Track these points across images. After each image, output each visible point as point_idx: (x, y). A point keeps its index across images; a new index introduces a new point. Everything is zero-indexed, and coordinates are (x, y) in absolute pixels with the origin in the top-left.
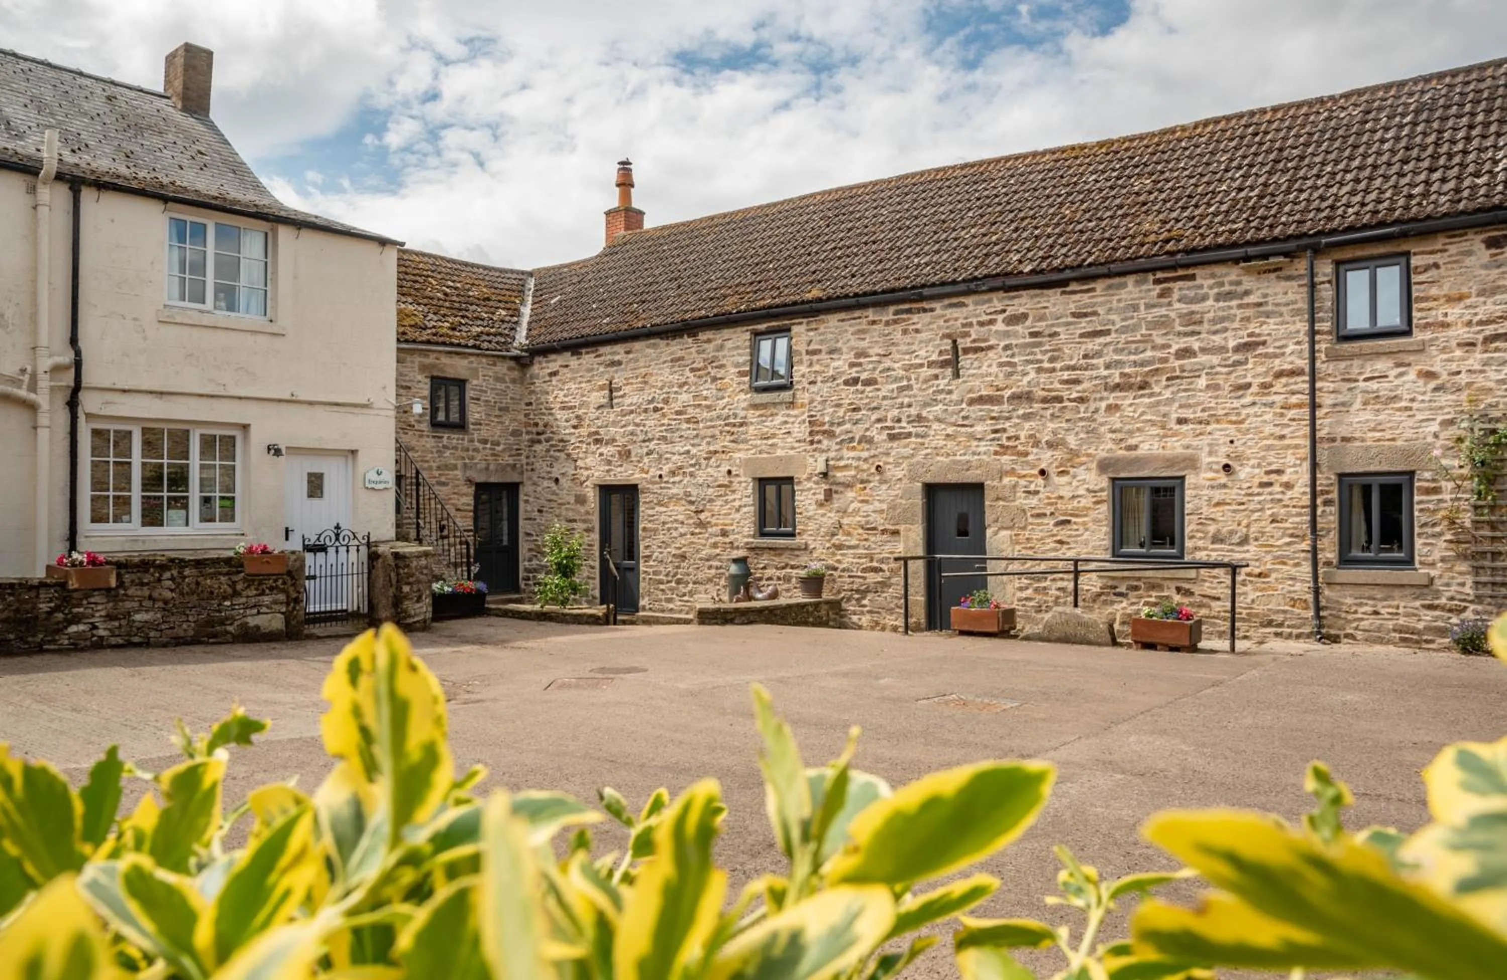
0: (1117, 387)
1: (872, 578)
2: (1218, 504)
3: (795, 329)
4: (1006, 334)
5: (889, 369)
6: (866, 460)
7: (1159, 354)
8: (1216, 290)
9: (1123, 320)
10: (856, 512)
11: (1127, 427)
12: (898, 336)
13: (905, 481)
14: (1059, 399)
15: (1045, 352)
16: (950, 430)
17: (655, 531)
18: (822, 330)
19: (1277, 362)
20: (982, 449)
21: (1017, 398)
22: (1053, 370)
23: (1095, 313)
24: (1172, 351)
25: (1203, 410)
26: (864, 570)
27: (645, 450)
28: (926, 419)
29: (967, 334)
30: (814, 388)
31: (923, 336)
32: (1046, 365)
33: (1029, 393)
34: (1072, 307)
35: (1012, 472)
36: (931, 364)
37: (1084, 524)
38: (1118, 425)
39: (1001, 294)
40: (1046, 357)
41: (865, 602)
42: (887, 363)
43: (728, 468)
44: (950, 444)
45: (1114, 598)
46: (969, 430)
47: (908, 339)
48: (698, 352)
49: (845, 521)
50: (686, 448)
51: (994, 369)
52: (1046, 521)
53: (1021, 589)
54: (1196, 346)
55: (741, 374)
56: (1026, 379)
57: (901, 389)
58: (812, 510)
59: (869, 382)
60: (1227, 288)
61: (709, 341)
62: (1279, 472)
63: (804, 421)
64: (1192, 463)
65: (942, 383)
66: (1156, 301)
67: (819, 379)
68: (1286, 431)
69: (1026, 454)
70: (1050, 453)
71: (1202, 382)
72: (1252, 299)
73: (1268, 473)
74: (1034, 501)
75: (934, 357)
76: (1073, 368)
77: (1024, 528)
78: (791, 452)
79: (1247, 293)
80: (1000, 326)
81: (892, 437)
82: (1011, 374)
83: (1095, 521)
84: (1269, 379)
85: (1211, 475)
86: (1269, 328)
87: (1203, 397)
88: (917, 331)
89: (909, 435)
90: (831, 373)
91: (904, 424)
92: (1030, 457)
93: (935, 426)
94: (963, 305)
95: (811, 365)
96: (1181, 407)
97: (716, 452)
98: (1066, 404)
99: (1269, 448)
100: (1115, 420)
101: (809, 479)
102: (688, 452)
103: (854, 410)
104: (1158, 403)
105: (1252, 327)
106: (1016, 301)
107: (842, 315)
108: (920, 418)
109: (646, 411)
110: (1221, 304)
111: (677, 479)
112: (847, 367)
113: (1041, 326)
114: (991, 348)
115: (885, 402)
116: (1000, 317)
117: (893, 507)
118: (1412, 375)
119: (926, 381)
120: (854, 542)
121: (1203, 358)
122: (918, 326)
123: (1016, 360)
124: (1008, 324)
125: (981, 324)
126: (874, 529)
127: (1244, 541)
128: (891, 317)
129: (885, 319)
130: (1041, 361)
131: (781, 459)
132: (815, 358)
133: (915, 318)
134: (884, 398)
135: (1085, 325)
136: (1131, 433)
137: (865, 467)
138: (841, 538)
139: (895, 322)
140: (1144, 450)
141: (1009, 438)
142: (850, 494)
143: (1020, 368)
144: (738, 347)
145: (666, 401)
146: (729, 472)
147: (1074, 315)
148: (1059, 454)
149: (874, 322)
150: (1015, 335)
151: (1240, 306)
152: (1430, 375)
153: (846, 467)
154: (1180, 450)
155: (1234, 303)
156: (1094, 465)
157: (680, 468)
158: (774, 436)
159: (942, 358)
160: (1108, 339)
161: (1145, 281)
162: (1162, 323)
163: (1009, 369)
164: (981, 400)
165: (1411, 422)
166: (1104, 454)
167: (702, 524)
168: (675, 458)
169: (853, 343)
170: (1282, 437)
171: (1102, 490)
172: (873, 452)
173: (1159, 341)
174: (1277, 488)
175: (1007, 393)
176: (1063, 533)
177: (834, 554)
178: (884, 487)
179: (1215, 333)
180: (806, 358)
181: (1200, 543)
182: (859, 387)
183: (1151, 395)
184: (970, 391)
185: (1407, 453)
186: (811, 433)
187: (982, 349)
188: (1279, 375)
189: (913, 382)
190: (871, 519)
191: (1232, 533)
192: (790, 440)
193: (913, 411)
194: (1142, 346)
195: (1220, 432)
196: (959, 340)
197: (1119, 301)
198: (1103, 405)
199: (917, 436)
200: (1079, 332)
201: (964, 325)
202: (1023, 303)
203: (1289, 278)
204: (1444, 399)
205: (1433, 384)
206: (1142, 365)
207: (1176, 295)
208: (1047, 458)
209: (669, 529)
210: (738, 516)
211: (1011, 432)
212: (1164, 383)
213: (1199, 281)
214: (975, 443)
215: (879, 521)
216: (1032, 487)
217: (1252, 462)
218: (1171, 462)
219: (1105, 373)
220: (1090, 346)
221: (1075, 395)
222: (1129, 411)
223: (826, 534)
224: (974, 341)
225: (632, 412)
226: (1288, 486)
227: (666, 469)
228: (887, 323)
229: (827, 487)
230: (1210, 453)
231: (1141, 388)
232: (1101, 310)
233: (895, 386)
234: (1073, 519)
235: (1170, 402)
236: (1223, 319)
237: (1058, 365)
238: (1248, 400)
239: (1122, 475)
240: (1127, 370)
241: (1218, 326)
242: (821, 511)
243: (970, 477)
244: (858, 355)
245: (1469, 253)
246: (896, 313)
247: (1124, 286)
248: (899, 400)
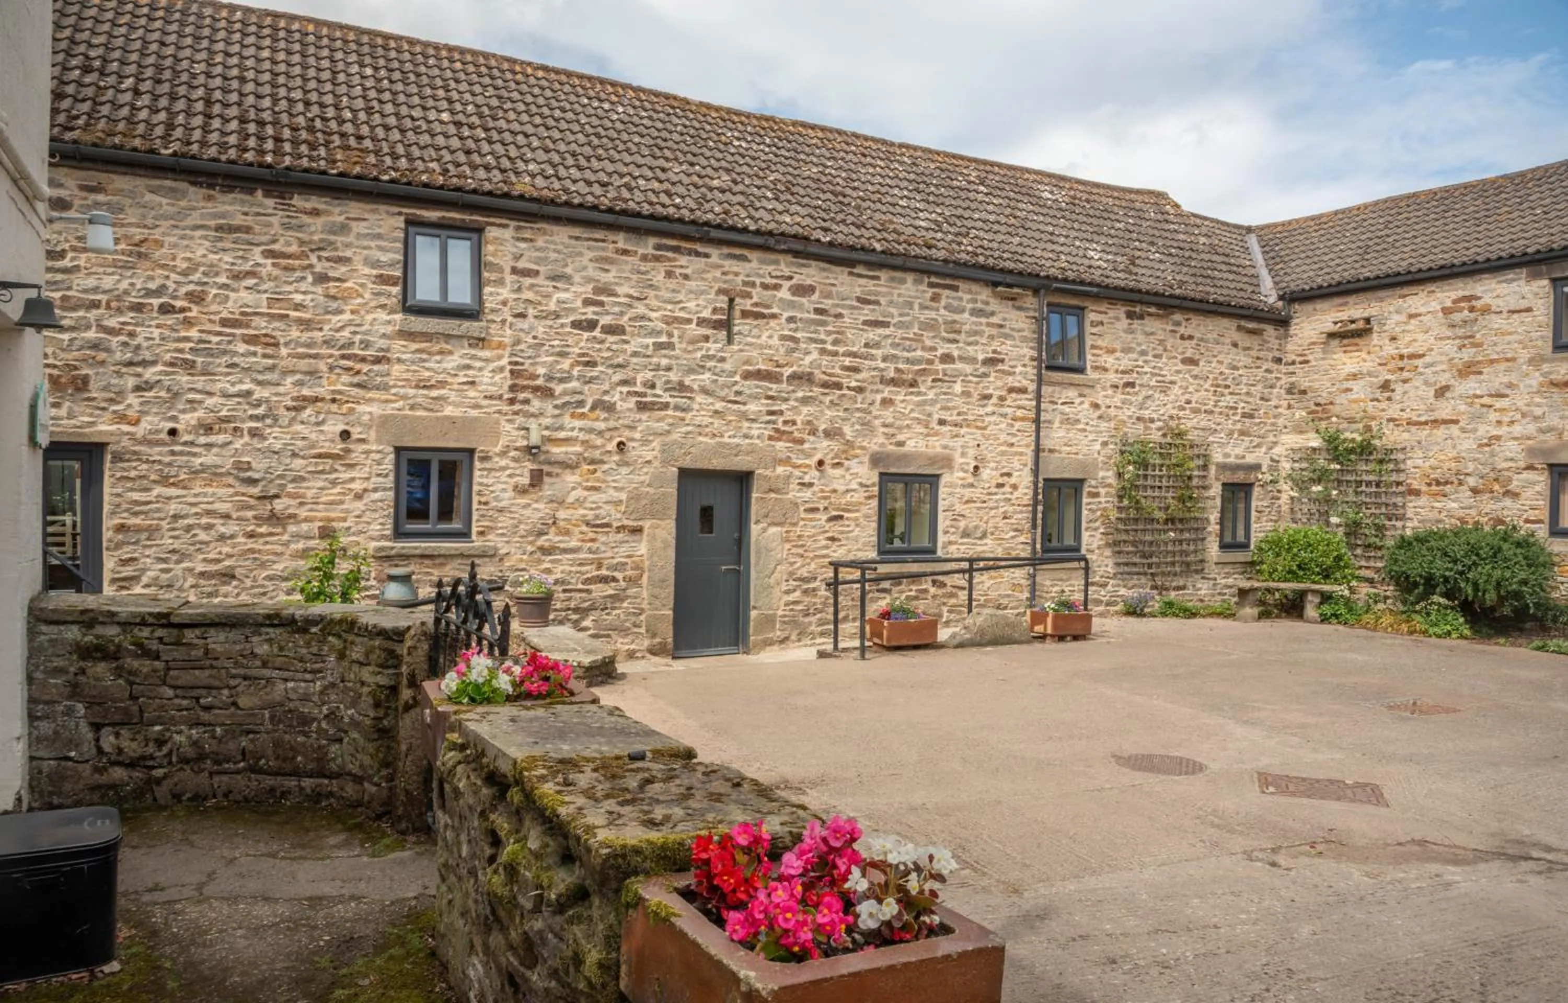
0: (893, 382)
1: (600, 591)
2: (967, 502)
3: (492, 233)
4: (791, 305)
5: (643, 318)
6: (600, 433)
7: (927, 355)
8: (970, 306)
9: (901, 315)
10: (580, 502)
11: (898, 423)
12: (659, 277)
13: (656, 464)
14: (838, 386)
15: (829, 333)
16: (719, 406)
17: (152, 531)
18: (540, 243)
19: (1010, 378)
20: (755, 432)
21: (794, 377)
22: (836, 354)
23: (877, 303)
24: (939, 353)
25: (959, 414)
26: (587, 581)
27: (131, 382)
28: (689, 389)
29: (749, 296)
30: (523, 324)
31: (692, 284)
32: (829, 347)
33: (810, 374)
34: (858, 292)
35: (787, 461)
36: (701, 322)
37: (856, 519)
38: (890, 420)
39: (790, 258)
40: (830, 339)
41: (587, 623)
42: (641, 309)
43: (341, 427)
44: (717, 423)
45: (877, 594)
46: (742, 408)
47: (672, 284)
48: (286, 227)
49: (561, 514)
50: (245, 387)
51: (775, 341)
52: (818, 516)
53: (787, 592)
54: (956, 353)
55: (383, 280)
56: (808, 359)
57: (659, 346)
58: (507, 498)
59: (611, 330)
60: (979, 305)
61: (315, 213)
62: (1009, 475)
63: (502, 369)
64: (947, 462)
65: (713, 347)
66: (928, 303)
67: (531, 311)
68: (1014, 440)
69: (801, 442)
70: (825, 443)
71: (958, 388)
72: (994, 320)
73: (1002, 475)
74: (807, 494)
75: (706, 314)
76: (854, 355)
77: (795, 524)
78: (474, 413)
79: (993, 314)
80: (784, 294)
81: (642, 407)
82: (793, 350)
83: (867, 517)
84: (1004, 393)
85: (961, 474)
86: (1006, 348)
87: (958, 401)
88: (686, 277)
89: (666, 406)
90: (552, 306)
91: (658, 391)
92: (806, 446)
93: (700, 398)
94: (745, 259)
95: (519, 290)
96: (943, 408)
97: (317, 399)
98: (845, 391)
99: (1003, 453)
100: (888, 415)
101: (503, 454)
102: (249, 393)
103: (587, 364)
104: (924, 403)
105: (995, 345)
106: (804, 270)
107: (577, 231)
108: (682, 387)
109: (138, 308)
110: (974, 319)
111: (221, 438)
112: (579, 303)
113: (827, 303)
114: (774, 316)
115: (635, 360)
116: (786, 284)
117: (635, 497)
118: (1086, 406)
119: (692, 342)
120: (573, 544)
121: (959, 365)
122: (688, 271)
123: (798, 335)
124: (794, 294)
125: (765, 287)
126: (607, 525)
127: (984, 536)
128: (650, 251)
129: (641, 251)
130: (823, 342)
131: (452, 420)
132: (528, 281)
133: (683, 260)
134: (635, 354)
135: (867, 313)
136: (900, 428)
137: (599, 442)
138: (552, 538)
139: (657, 259)
140: (910, 446)
141: (785, 423)
142: (571, 478)
143: (803, 346)
144: (379, 236)
145: (196, 298)
146: (345, 435)
147: (859, 299)
148: (835, 445)
149: (625, 252)
150: (801, 307)
151: (988, 324)
152: (1096, 406)
153: (566, 440)
154: (939, 450)
155: (983, 320)
156: (866, 459)
157: (227, 420)
158: (442, 384)
159: (715, 317)
160: (887, 331)
161: (921, 282)
162: (930, 326)
163: (792, 345)
164: (759, 375)
165: (1085, 442)
166: (876, 448)
167: (274, 518)
168: (210, 402)
169: (591, 272)
170: (1012, 445)
171: (873, 485)
172: (612, 424)
173: (928, 343)
174: (1007, 489)
175: (787, 371)
176: (835, 529)
177: (540, 561)
178: (624, 470)
179: (969, 344)
180: (509, 278)
181: (952, 538)
182: (597, 333)
183: (919, 394)
184: (747, 362)
185: (1084, 466)
186: (513, 388)
187: (762, 316)
188: (1011, 390)
189: (675, 340)
190: (602, 512)
191: (976, 527)
192: (472, 394)
193: (674, 376)
194: (914, 345)
195: (969, 436)
196: (738, 300)
197: (899, 295)
198: (879, 397)
199: (677, 408)
200: (862, 318)
201: (745, 283)
202: (811, 274)
203: (1020, 308)
204: (1104, 425)
205: (1098, 413)
206: (913, 363)
207: (943, 302)
208: (823, 447)
209: (188, 529)
210: (360, 505)
211: (788, 416)
212: (929, 384)
213: (960, 294)
214: (746, 424)
215: (616, 516)
216: (807, 479)
217: (992, 465)
218: (933, 460)
219: (882, 365)
220: (871, 336)
221: (854, 384)
222: (900, 407)
223: (530, 533)
224: (756, 305)
225: (95, 305)
226: (1015, 487)
227: (187, 420)
228: (644, 258)
229: (535, 467)
230: (963, 455)
231: (912, 386)
232: (883, 301)
233: (650, 341)
234: (846, 515)
235: (933, 402)
236: (976, 333)
237: (841, 350)
238: (989, 409)
239: (893, 470)
240: (901, 366)
241: (971, 339)
242: (523, 501)
243: (740, 463)
244: (598, 290)
245: (1117, 319)
246: (658, 247)
247: (903, 281)
248: (655, 360)
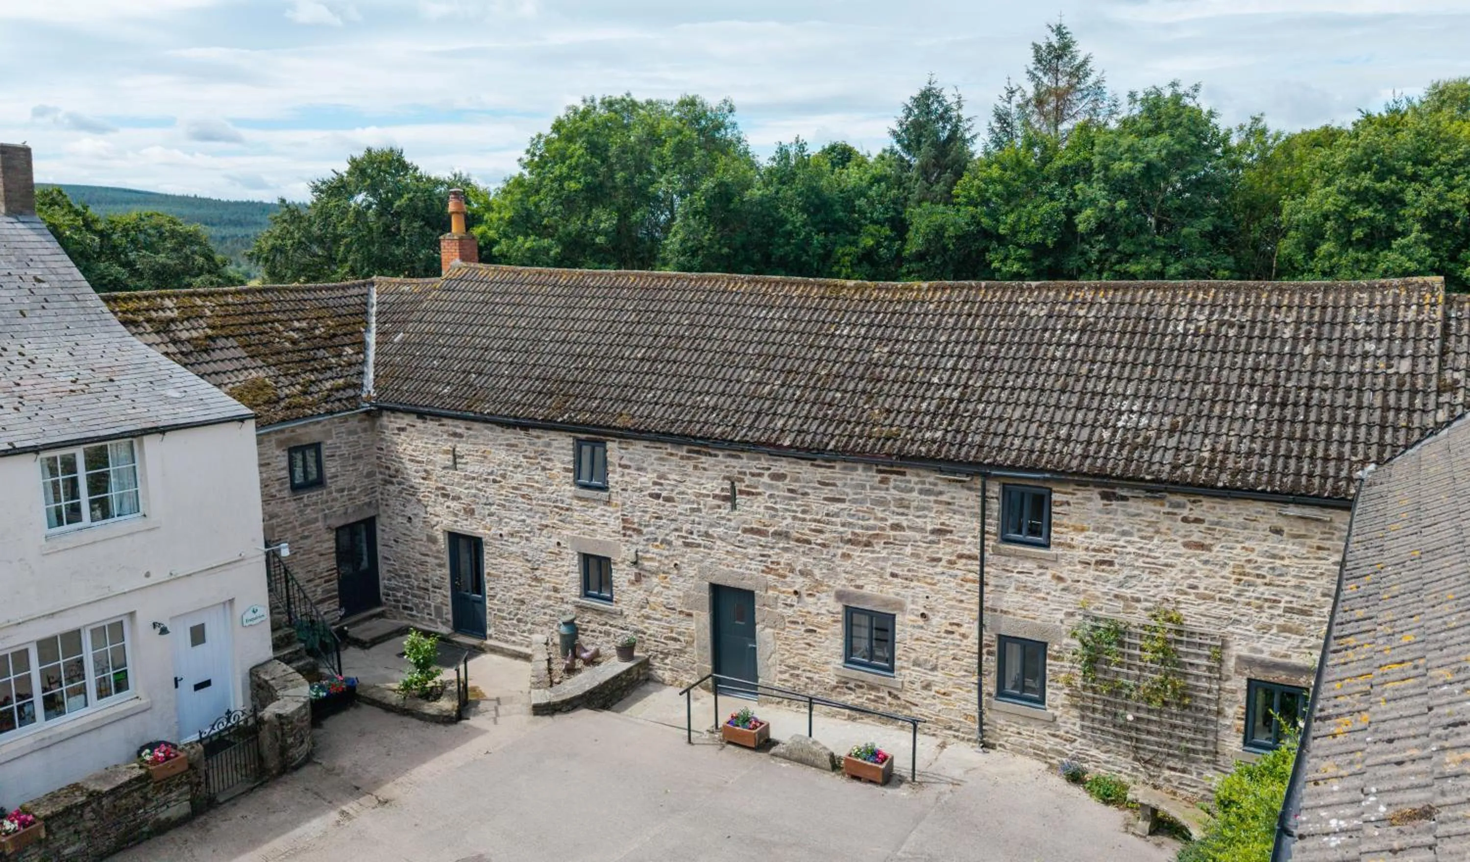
0: (850, 541)
1: (673, 645)
2: (917, 639)
3: (609, 445)
4: (771, 486)
5: (683, 493)
6: (666, 557)
7: (879, 524)
8: (920, 486)
9: (856, 494)
10: (659, 594)
11: (856, 572)
12: (690, 469)
13: (696, 578)
14: (808, 542)
15: (799, 506)
16: (729, 548)
17: (499, 577)
18: (631, 450)
19: (960, 547)
20: (752, 567)
21: (776, 534)
22: (804, 520)
23: (834, 485)
24: (888, 523)
25: (909, 570)
26: (666, 638)
27: (487, 512)
28: (711, 536)
29: (742, 480)
30: (626, 494)
31: (709, 473)
32: (800, 515)
33: (787, 532)
34: (818, 477)
35: (775, 588)
36: (715, 497)
37: (825, 635)
38: (849, 569)
39: (768, 457)
40: (800, 509)
41: (667, 661)
42: (682, 488)
43: (557, 540)
44: (730, 558)
45: (846, 690)
46: (744, 551)
47: (697, 473)
48: (530, 444)
49: (652, 599)
50: (523, 517)
51: (762, 510)
52: (798, 627)
53: (781, 672)
54: (905, 524)
55: (566, 470)
56: (785, 522)
57: (693, 510)
58: (625, 586)
59: (668, 499)
60: (927, 486)
61: (538, 437)
62: (958, 625)
63: (618, 518)
64: (900, 606)
65: (724, 512)
66: (877, 485)
67: (630, 488)
68: (963, 598)
69: (784, 577)
70: (801, 579)
71: (908, 550)
72: (944, 498)
73: (952, 624)
74: (789, 611)
75: (717, 492)
76: (819, 521)
77: (783, 629)
78: (609, 539)
79: (941, 493)
80: (766, 479)
81: (687, 545)
82: (774, 516)
83: (834, 634)
84: (954, 558)
85: (913, 618)
86: (955, 521)
87: (911, 561)
88: (705, 469)
89: (699, 545)
90: (638, 486)
91: (695, 536)
92: (788, 579)
93: (719, 542)
94: (739, 457)
95: (623, 475)
96: (893, 564)
97: (547, 526)
98: (813, 546)
99: (952, 607)
100: (848, 564)
101: (623, 562)
102: (524, 521)
103: (657, 518)
104: (878, 558)
105: (944, 518)
106: (778, 464)
107: (647, 443)
108: (707, 534)
109: (486, 480)
110: (923, 497)
111: (517, 540)
112: (651, 484)
113: (795, 486)
114: (759, 494)
115: (681, 517)
116: (767, 473)
117: (687, 596)
118: (1048, 576)
119: (712, 508)
120: (658, 616)
121: (908, 533)
122: (706, 466)
123: (777, 506)
124: (772, 479)
125: (753, 475)
126: (674, 609)
127: (934, 668)
128: (685, 454)
129: (680, 454)
130: (796, 512)
131: (600, 542)
132: (627, 471)
133: (703, 459)
134: (680, 514)
135: (827, 492)
136: (859, 576)
137: (666, 562)
138: (647, 611)
139: (689, 458)
140: (868, 590)
141: (772, 563)
142: (655, 580)
143: (781, 514)
144: (563, 448)
145: (504, 476)
146: (559, 544)
147: (820, 483)
148: (808, 581)
149: (671, 454)
150: (777, 488)
151: (936, 502)
152: (1060, 579)
153: (651, 559)
154: (892, 596)
155: (932, 498)
156: (833, 594)
157: (518, 532)
158: (594, 523)
159: (724, 494)
160: (843, 506)
161: (870, 469)
162: (881, 502)
163: (773, 513)
164: (752, 531)
165: (1046, 609)
166: (839, 588)
167: (536, 579)
168: (513, 523)
169: (655, 467)
170: (961, 601)
171: (838, 613)
172: (671, 553)
173: (880, 515)
174: (956, 636)
175: (771, 530)
176: (811, 638)
177: (643, 622)
178: (681, 580)
179: (918, 517)
180: (619, 469)
181: (905, 664)
182: (661, 501)
183: (873, 552)
184: (745, 522)
185: (1043, 630)
186: (624, 528)
187: (753, 494)
188: (961, 556)
189: (701, 506)
190: (671, 601)
191: (926, 661)
192: (607, 529)
193: (702, 528)
194: (867, 516)
195: (920, 589)
196: (736, 484)
197: (852, 479)
198: (840, 552)
199: (705, 547)
200: (823, 496)
201: (740, 473)
202: (782, 466)
203: (970, 489)
204: (1069, 597)
205: (1062, 585)
206: (867, 529)
207: (892, 484)
208: (800, 583)
209: (510, 578)
210: (566, 578)
211: (774, 558)
212: (882, 545)
213: (908, 477)
214: (748, 561)
215: (678, 604)
216: (789, 602)
217: (941, 614)
218: (886, 603)
219: (841, 529)
220: (831, 508)
221: (819, 541)
222: (857, 561)
223: (637, 606)
224: (747, 486)
225: (474, 478)
226: (964, 636)
227: (505, 530)
228: (682, 458)
229: (637, 571)
230: (913, 602)
231: (866, 545)
232: (839, 483)
233: (688, 506)
234: (818, 630)
235: (885, 559)
236: (924, 509)
237: (808, 517)
238: (939, 569)
239: (852, 605)
240: (857, 531)
241: (920, 513)
242: (633, 588)
243: (746, 585)
244: (659, 477)
245: (1090, 499)
246: (689, 451)
247: (856, 469)
248: (692, 518)
